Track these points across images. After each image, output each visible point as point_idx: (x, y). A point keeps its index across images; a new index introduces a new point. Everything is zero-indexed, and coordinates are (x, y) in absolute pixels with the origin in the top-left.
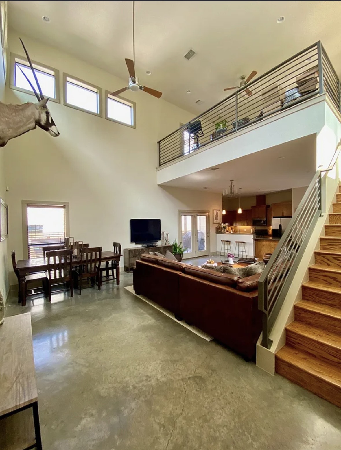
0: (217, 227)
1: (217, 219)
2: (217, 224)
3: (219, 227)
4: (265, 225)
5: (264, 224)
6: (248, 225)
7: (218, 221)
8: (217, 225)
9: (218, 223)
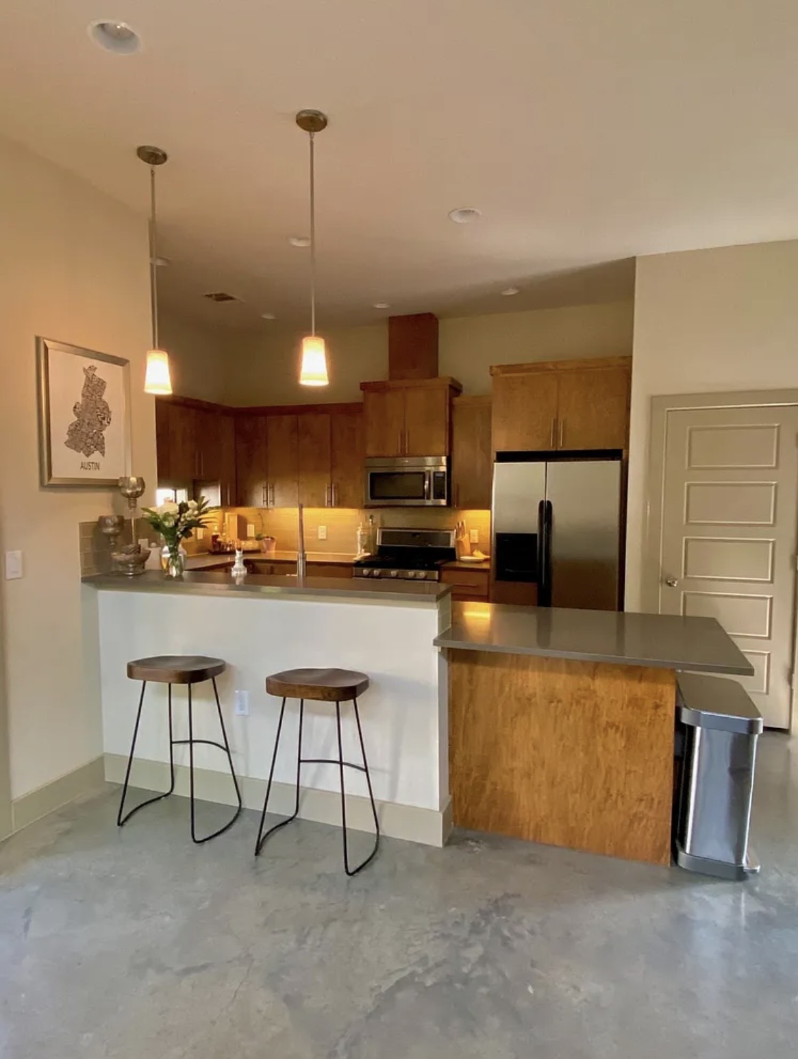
0: (102, 522)
1: (100, 446)
2: (104, 497)
3: (122, 523)
4: (443, 502)
5: (439, 496)
6: (340, 503)
7: (110, 465)
8: (97, 507)
9: (113, 486)
